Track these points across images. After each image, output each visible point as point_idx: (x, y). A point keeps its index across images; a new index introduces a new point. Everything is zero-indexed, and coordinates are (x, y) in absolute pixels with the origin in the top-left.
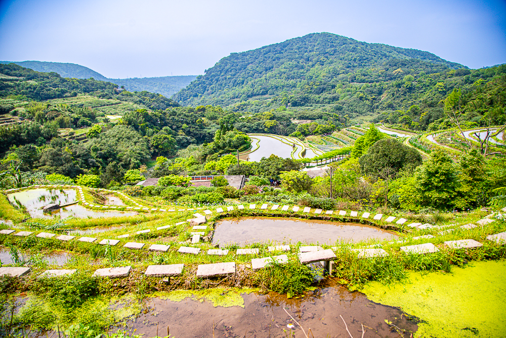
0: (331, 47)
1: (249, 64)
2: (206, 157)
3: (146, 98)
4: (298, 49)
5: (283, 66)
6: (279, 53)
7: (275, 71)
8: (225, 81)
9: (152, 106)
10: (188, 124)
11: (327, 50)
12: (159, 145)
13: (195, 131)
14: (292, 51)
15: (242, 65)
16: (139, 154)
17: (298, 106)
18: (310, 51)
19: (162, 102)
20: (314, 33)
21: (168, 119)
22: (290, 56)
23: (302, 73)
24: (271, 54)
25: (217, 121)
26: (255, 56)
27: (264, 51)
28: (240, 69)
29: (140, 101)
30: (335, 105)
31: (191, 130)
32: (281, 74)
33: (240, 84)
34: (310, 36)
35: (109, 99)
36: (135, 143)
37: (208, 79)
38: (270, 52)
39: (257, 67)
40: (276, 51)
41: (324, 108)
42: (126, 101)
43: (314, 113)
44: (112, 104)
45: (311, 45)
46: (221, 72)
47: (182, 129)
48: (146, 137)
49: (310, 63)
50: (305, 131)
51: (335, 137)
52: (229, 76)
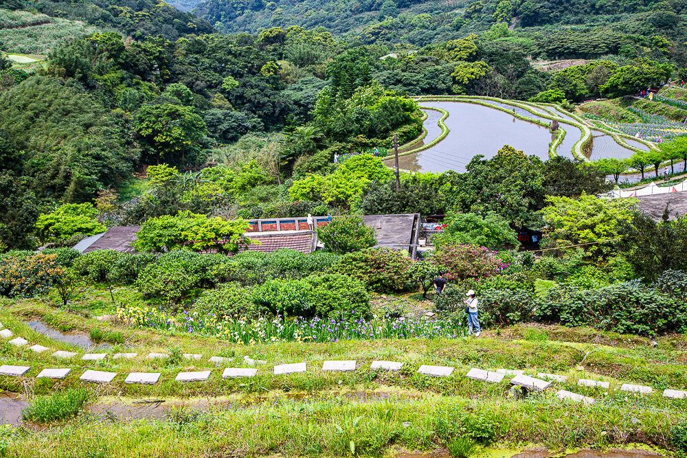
2: (292, 162)
3: (122, 8)
9: (138, 33)
10: (237, 75)
12: (156, 133)
13: (258, 96)
16: (98, 157)
17: (542, 23)
19: (166, 21)
21: (182, 63)
25: (318, 69)
29: (105, 18)
30: (652, 14)
31: (249, 93)
35: (14, 9)
36: (87, 126)
41: (618, 24)
42: (64, 16)
43: (594, 37)
44: (24, 25)
47: (223, 91)
48: (119, 111)
50: (575, 85)
51: (672, 98)
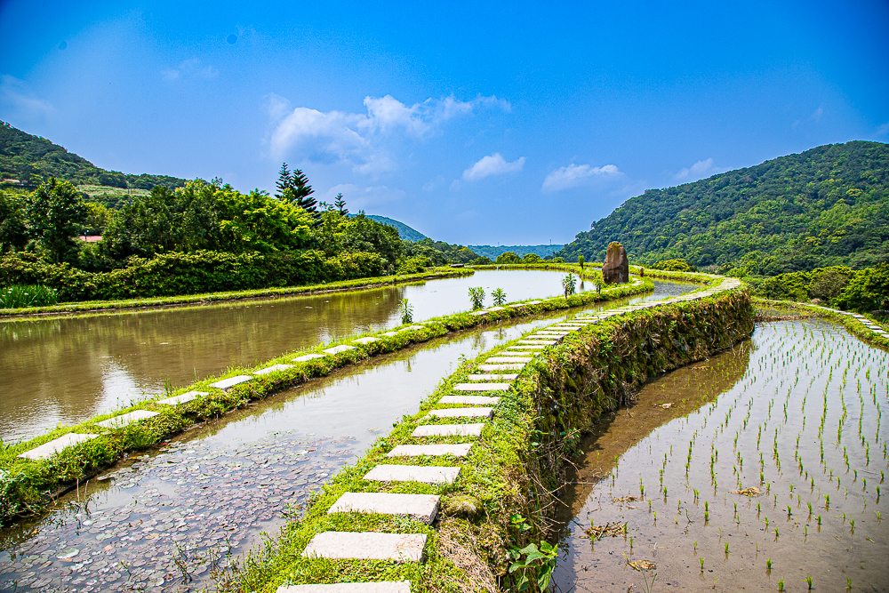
0: (872, 167)
1: (682, 208)
4: (792, 176)
5: (756, 209)
6: (747, 186)
7: (738, 219)
8: (629, 242)
11: (863, 175)
14: (777, 180)
15: (667, 211)
18: (820, 180)
20: (830, 146)
22: (773, 190)
23: (798, 222)
24: (730, 189)
26: (695, 193)
27: (714, 183)
28: (663, 219)
32: (749, 224)
33: (660, 246)
34: (821, 150)
37: (596, 238)
38: (727, 184)
39: (698, 214)
40: (741, 183)
45: (821, 168)
46: (623, 224)
49: (820, 202)
52: (639, 233)
